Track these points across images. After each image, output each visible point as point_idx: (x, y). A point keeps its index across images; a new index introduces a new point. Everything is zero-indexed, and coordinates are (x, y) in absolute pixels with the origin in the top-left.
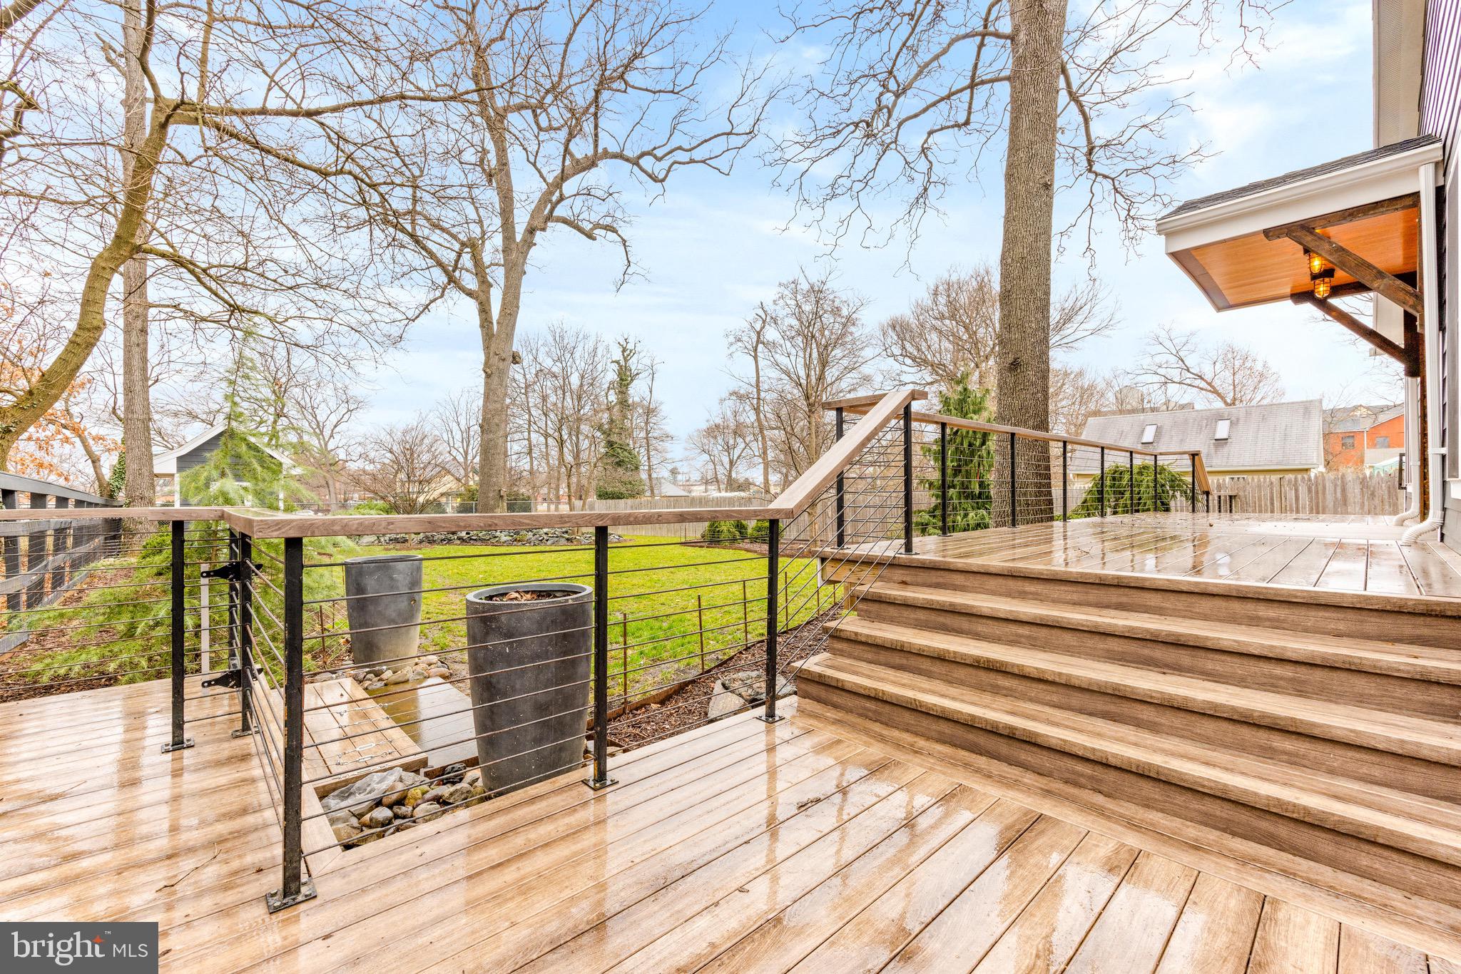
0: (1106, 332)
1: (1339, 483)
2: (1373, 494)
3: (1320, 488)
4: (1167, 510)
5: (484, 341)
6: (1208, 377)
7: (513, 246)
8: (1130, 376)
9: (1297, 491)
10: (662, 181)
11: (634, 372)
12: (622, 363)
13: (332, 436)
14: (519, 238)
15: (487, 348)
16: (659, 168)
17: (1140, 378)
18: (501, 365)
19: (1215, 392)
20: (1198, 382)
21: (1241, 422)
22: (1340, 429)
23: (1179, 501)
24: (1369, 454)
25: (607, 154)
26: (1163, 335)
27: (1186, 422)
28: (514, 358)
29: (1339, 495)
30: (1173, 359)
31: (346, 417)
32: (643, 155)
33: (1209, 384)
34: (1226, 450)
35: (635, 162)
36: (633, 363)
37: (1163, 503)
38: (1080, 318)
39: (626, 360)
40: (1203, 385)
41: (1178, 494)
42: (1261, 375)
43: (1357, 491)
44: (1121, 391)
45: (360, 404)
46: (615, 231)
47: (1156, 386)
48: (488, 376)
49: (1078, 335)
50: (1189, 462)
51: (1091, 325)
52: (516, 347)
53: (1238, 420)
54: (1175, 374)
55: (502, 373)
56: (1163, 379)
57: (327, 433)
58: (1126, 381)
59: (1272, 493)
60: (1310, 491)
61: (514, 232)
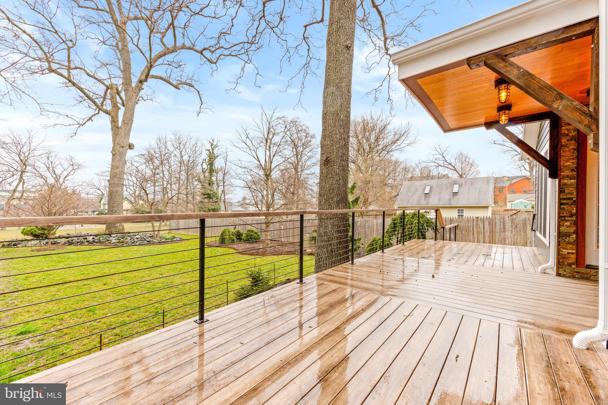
0: (413, 145)
1: (502, 221)
2: (516, 226)
3: (494, 223)
4: (424, 238)
5: (113, 137)
6: (453, 164)
7: (130, 89)
8: (425, 163)
9: (484, 224)
10: (215, 63)
11: (216, 155)
12: (211, 151)
13: (64, 182)
14: (134, 85)
15: (114, 140)
16: (214, 57)
17: (428, 164)
18: (121, 150)
19: (456, 170)
20: (450, 166)
21: (463, 185)
22: (499, 185)
23: (430, 233)
24: (509, 196)
25: (184, 47)
26: (437, 147)
27: (442, 185)
28: (130, 146)
29: (502, 226)
30: (441, 157)
31: (72, 173)
32: (205, 49)
33: (454, 167)
34: (457, 197)
35: (201, 53)
36: (215, 151)
37: (422, 235)
38: (403, 138)
39: (213, 150)
40: (451, 167)
41: (430, 229)
42: (472, 165)
43: (510, 224)
44: (422, 169)
45: (79, 166)
46: (191, 85)
47: (434, 167)
48: (114, 155)
49: (402, 145)
50: (435, 214)
51: (407, 142)
52: (131, 141)
53: (462, 184)
54: (441, 163)
55: (123, 154)
56: (437, 165)
57: (61, 180)
58: (424, 165)
59: (473, 224)
60: (489, 224)
61: (131, 82)
